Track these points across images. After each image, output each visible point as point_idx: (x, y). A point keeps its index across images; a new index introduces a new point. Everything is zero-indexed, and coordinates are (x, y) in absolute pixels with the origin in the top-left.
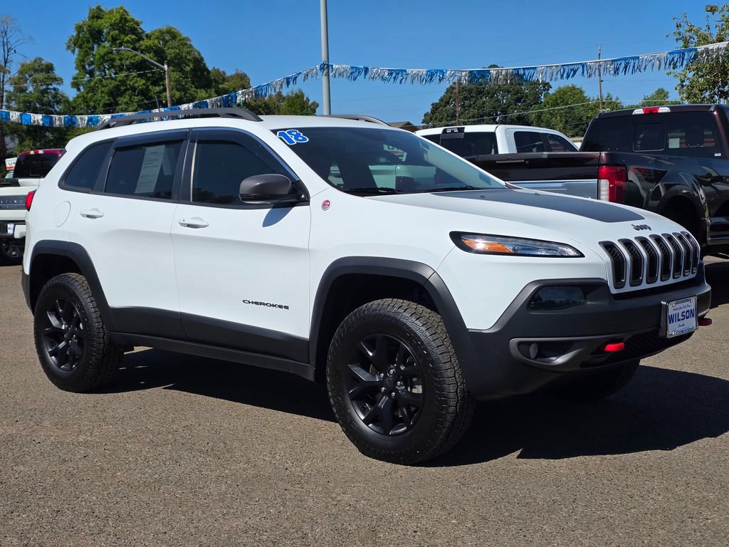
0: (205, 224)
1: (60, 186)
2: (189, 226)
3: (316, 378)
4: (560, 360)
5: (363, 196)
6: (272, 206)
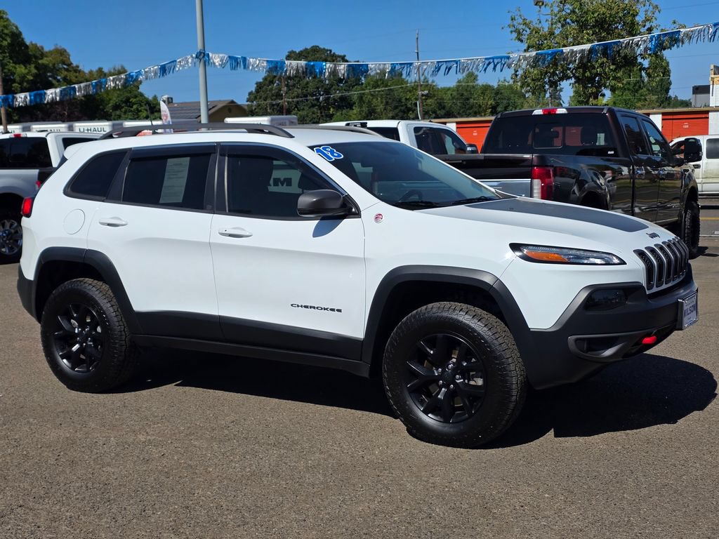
0: (248, 234)
1: (66, 193)
2: (231, 235)
3: (370, 374)
4: (608, 352)
5: (413, 210)
6: (320, 218)
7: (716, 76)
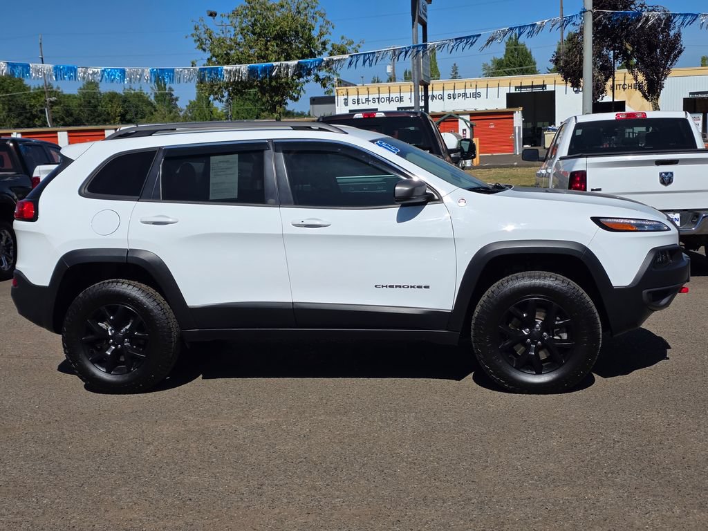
1: (80, 193)
4: (664, 301)
7: (341, 88)
